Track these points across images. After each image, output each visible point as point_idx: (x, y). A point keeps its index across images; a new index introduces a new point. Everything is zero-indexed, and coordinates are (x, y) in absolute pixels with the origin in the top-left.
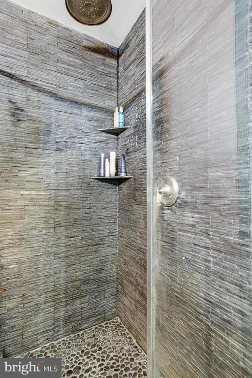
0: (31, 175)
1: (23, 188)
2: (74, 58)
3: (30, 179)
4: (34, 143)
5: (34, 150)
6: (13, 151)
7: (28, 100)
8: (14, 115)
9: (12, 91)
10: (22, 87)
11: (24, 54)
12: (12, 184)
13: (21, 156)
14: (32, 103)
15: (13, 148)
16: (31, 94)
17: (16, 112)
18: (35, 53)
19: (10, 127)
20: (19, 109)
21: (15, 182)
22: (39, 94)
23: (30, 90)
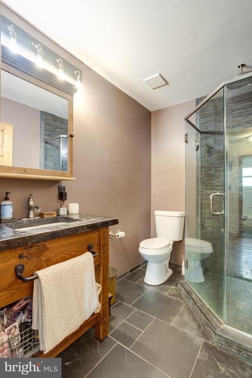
0: (219, 182)
4: (219, 164)
5: (219, 168)
6: (209, 170)
7: (216, 141)
8: (209, 152)
9: (207, 140)
10: (212, 136)
11: (213, 118)
12: (209, 187)
13: (213, 172)
14: (217, 143)
15: (209, 169)
16: (218, 138)
17: (210, 150)
18: (219, 114)
19: (207, 159)
20: (212, 148)
21: (210, 186)
22: (222, 136)
23: (216, 136)
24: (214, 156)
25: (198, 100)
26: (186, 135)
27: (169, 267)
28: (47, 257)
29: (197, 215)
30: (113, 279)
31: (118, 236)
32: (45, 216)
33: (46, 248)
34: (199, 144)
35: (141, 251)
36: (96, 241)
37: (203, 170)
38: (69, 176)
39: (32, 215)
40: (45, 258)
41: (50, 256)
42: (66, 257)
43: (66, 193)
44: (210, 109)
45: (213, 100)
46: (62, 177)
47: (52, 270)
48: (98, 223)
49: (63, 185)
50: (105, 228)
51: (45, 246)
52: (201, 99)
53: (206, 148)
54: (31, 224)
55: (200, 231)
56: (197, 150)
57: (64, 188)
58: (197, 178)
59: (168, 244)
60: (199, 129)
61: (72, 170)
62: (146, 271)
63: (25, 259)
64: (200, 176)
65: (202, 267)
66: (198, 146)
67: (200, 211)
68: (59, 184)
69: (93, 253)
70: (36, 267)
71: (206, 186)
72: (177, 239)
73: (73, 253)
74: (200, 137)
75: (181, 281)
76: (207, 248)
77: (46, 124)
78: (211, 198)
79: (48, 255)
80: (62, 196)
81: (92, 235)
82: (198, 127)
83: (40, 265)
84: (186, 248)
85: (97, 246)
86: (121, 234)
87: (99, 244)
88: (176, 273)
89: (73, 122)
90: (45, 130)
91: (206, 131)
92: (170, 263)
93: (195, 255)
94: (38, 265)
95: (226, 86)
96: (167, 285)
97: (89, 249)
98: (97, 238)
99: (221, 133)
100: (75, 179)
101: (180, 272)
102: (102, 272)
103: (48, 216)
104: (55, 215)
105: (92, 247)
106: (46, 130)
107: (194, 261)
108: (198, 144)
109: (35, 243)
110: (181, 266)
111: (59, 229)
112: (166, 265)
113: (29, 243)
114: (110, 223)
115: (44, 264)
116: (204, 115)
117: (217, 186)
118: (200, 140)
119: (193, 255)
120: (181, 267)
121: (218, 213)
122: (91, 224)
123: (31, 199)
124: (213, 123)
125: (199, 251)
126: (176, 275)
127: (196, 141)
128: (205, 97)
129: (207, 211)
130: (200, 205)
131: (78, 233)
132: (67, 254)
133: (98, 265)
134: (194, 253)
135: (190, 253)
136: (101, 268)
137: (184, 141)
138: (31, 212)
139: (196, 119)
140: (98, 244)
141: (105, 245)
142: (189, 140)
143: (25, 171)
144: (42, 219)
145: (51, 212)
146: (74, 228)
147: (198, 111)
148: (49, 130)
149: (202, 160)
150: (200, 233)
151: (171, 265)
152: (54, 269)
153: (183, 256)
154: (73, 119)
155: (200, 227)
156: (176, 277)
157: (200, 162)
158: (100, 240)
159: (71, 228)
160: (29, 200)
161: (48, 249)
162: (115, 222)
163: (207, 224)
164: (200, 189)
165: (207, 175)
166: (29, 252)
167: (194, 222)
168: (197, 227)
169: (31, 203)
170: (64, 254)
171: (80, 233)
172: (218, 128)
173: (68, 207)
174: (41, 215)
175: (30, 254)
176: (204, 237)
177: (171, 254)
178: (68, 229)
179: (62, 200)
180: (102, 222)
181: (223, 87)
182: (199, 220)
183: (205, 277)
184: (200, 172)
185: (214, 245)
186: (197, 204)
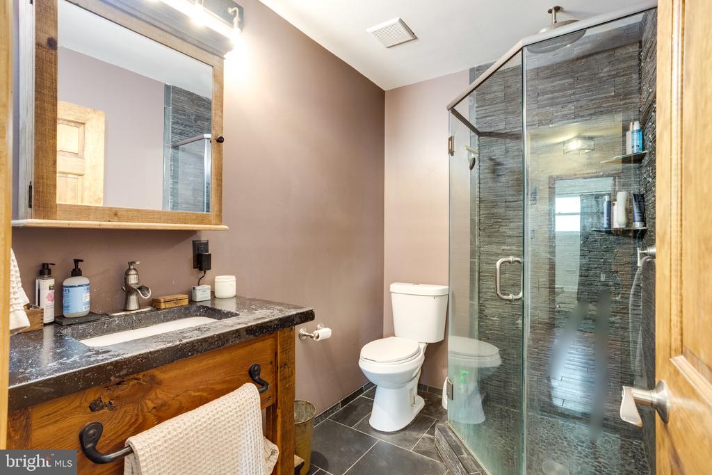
0: (512, 229)
1: (504, 244)
2: (560, 80)
3: (511, 233)
4: (514, 195)
5: (514, 204)
6: (493, 207)
7: (507, 152)
8: (494, 171)
9: (492, 149)
10: (500, 141)
11: (501, 106)
12: (494, 239)
13: (501, 211)
14: (510, 154)
15: (495, 204)
16: (510, 145)
17: (495, 168)
18: (512, 100)
19: (491, 184)
20: (499, 164)
21: (496, 237)
22: (518, 142)
23: (508, 141)
24: (503, 179)
25: (475, 72)
26: (450, 139)
27: (419, 393)
28: (156, 401)
29: (472, 291)
30: (305, 425)
31: (318, 337)
32: (163, 306)
33: (155, 383)
34: (476, 156)
35: (364, 365)
36: (268, 356)
37: (482, 205)
38: (213, 222)
39: (133, 304)
40: (152, 402)
41: (165, 398)
42: (201, 396)
43: (210, 255)
44: (496, 88)
45: (504, 72)
46: (198, 224)
47: (166, 432)
48: (271, 321)
49: (203, 239)
50: (287, 330)
51: (153, 378)
52: (480, 69)
53: (488, 164)
54: (130, 325)
55: (477, 323)
56: (471, 168)
57: (207, 244)
58: (472, 221)
59: (414, 350)
60: (475, 126)
61: (220, 210)
62: (373, 401)
63: (106, 410)
64: (477, 218)
65: (481, 393)
66: (474, 159)
67: (477, 285)
68: (194, 238)
69: (260, 383)
70: (131, 426)
71: (489, 236)
72: (433, 340)
73: (218, 387)
74: (477, 143)
75: (440, 424)
76: (490, 356)
77: (176, 111)
78: (498, 267)
79: (160, 395)
80: (202, 261)
81: (259, 345)
82: (473, 123)
83: (140, 420)
84: (451, 358)
85: (270, 366)
86: (324, 332)
87: (274, 363)
88: (431, 405)
89: (222, 111)
90: (173, 123)
91: (488, 130)
92: (420, 386)
93: (467, 373)
94: (137, 420)
95: (526, 48)
96: (415, 431)
97: (253, 376)
98: (269, 352)
99: (518, 137)
100: (226, 227)
101: (440, 401)
102: (279, 420)
103: (168, 306)
104: (186, 302)
105: (259, 370)
106: (177, 123)
107: (465, 382)
108: (473, 156)
109: (126, 375)
110: (442, 390)
111: (184, 341)
112: (412, 390)
113: (112, 378)
114: (297, 319)
115: (151, 417)
116: (485, 100)
117: (509, 237)
118: (477, 148)
119: (463, 372)
120: (440, 392)
121: (511, 297)
122: (257, 325)
123: (133, 272)
124: (502, 116)
125: (475, 363)
126: (431, 408)
127: (469, 150)
128: (488, 66)
129: (491, 284)
130: (477, 274)
131: (228, 345)
132: (202, 390)
133: (273, 405)
134: (465, 368)
135: (457, 368)
136: (279, 412)
137: (447, 151)
138: (133, 299)
139: (471, 108)
140: (271, 363)
141: (285, 365)
142: (455, 149)
143: (115, 214)
144: (156, 310)
145: (175, 297)
146: (219, 336)
147: (475, 92)
148: (182, 124)
149: (482, 186)
150: (477, 327)
151: (422, 390)
152: (171, 429)
153: (444, 371)
154: (222, 106)
155: (477, 316)
156: (430, 414)
157: (477, 190)
158: (276, 354)
159: (212, 337)
160: (127, 274)
161: (160, 383)
162: (308, 317)
163: (492, 309)
164: (477, 243)
165: (492, 216)
166: (116, 394)
167: (466, 306)
168: (471, 315)
169: (133, 280)
170: (199, 391)
171: (232, 346)
172: (512, 126)
173: (213, 284)
174: (154, 304)
175: (118, 397)
176: (484, 336)
177: (422, 367)
178: (205, 340)
179: (201, 269)
180: (280, 320)
181: (521, 49)
182: (476, 303)
183: (486, 413)
184: (477, 210)
185: (504, 350)
186: (472, 271)
